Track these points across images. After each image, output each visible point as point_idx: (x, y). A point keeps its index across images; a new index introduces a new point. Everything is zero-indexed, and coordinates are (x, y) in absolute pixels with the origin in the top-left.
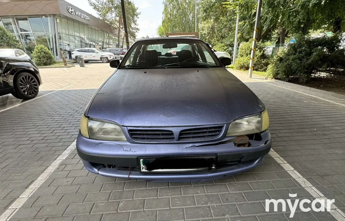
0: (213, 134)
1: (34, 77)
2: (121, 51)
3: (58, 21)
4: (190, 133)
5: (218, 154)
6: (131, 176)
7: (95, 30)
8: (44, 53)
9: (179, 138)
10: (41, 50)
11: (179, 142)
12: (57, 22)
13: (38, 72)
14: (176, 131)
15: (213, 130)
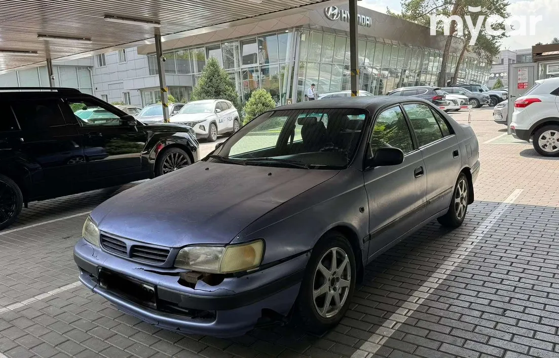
0: (159, 258)
1: (187, 156)
2: (433, 94)
3: (303, 38)
4: (143, 252)
5: (158, 287)
6: (95, 289)
7: (384, 43)
8: (263, 105)
9: (132, 256)
10: (259, 99)
11: (130, 259)
12: (301, 41)
13: (195, 149)
14: (129, 244)
15: (162, 253)
